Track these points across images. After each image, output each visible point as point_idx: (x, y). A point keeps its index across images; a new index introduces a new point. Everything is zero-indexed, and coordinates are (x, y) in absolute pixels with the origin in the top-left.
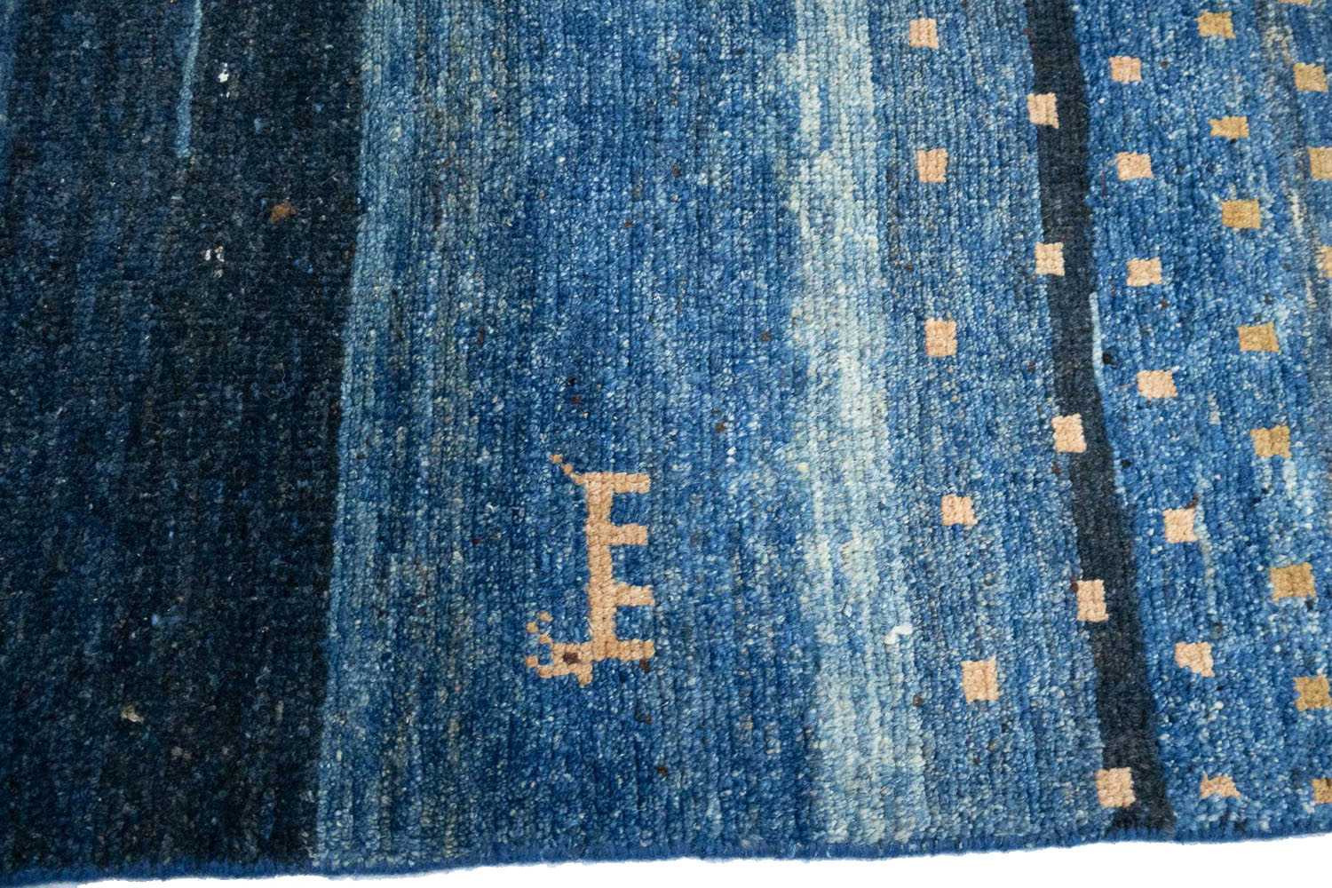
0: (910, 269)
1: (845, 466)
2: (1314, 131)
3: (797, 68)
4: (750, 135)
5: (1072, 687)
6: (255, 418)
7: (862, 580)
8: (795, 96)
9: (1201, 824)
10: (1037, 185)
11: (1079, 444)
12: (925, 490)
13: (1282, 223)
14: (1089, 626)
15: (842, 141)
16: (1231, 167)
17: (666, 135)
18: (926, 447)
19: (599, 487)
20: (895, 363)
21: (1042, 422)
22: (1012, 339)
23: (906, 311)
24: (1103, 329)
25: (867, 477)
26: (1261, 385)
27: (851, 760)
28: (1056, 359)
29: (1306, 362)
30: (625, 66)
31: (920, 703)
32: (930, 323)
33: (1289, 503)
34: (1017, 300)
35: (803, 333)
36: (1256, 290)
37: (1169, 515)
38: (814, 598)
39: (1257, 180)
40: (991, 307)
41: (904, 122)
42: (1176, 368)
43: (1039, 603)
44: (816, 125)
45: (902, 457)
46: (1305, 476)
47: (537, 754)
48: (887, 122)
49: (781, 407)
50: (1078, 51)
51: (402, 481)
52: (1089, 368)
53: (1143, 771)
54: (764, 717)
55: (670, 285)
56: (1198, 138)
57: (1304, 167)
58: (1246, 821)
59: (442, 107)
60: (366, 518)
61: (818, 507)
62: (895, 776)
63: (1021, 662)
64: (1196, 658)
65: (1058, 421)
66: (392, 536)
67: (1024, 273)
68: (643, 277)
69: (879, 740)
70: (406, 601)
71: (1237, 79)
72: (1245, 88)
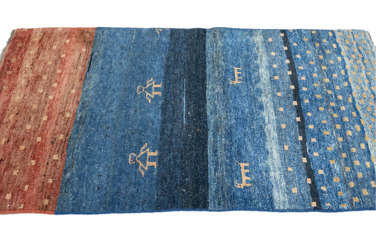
0: (281, 139)
1: (274, 163)
2: (336, 122)
3: (264, 114)
4: (259, 122)
5: (307, 192)
6: (197, 155)
7: (278, 177)
8: (264, 117)
9: (326, 209)
10: (298, 129)
11: (306, 162)
12: (285, 167)
13: (332, 134)
14: (309, 184)
15: (271, 123)
16: (325, 127)
17: (248, 122)
18: (285, 161)
19: (242, 165)
20: (280, 151)
21: (301, 159)
22: (296, 148)
23: (281, 144)
24: (308, 147)
25: (278, 165)
26: (331, 154)
27: (278, 199)
28: (302, 151)
29: (337, 152)
30: (242, 113)
31: (287, 193)
32: (285, 146)
33: (335, 170)
34: (296, 143)
35: (268, 147)
36: (329, 142)
37: (319, 170)
38: (272, 180)
39: (328, 128)
40: (293, 144)
41: (279, 121)
42: (319, 152)
43: (302, 181)
44: (268, 121)
45: (282, 162)
46: (337, 166)
47: (237, 196)
48: (277, 121)
49: (265, 156)
50: (303, 112)
51: (217, 164)
52: (307, 152)
53: (317, 202)
54: (266, 194)
55: (250, 140)
56: (320, 123)
57: (335, 127)
58: (332, 209)
59: (218, 118)
60: (212, 168)
61: (271, 168)
62: (284, 201)
63: (300, 188)
64: (324, 189)
65: (303, 158)
66: (216, 170)
67: (297, 140)
68: (246, 139)
69: (281, 197)
70: (218, 178)
71: (325, 116)
72: (326, 117)
